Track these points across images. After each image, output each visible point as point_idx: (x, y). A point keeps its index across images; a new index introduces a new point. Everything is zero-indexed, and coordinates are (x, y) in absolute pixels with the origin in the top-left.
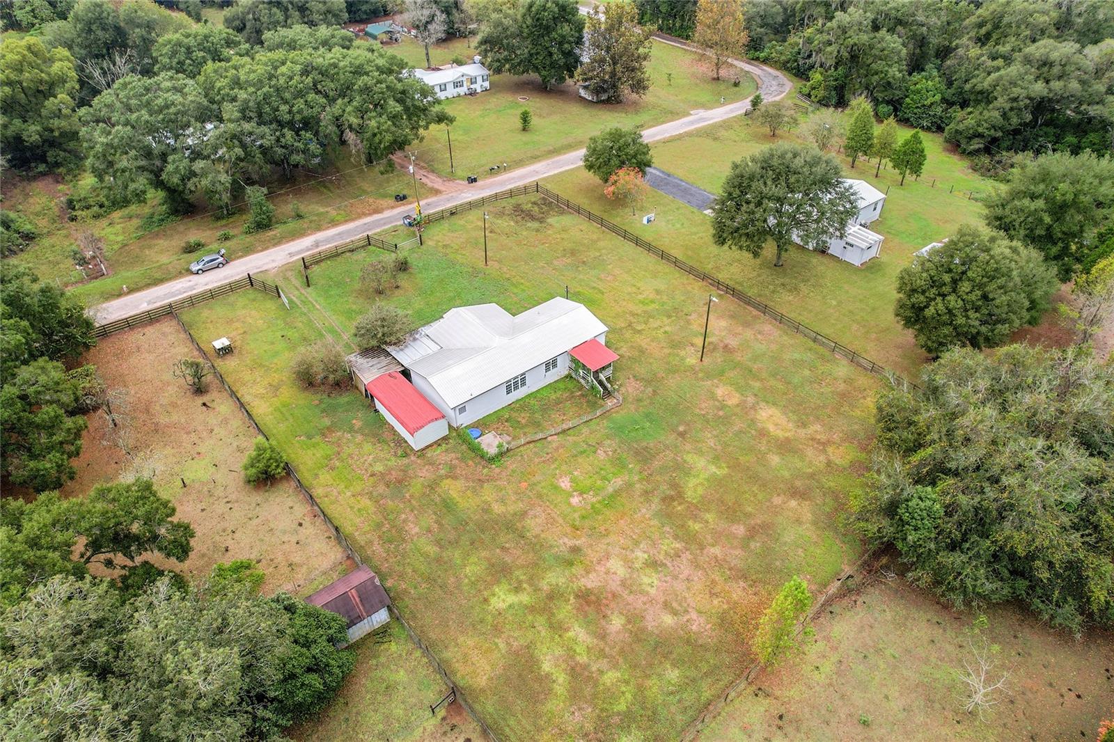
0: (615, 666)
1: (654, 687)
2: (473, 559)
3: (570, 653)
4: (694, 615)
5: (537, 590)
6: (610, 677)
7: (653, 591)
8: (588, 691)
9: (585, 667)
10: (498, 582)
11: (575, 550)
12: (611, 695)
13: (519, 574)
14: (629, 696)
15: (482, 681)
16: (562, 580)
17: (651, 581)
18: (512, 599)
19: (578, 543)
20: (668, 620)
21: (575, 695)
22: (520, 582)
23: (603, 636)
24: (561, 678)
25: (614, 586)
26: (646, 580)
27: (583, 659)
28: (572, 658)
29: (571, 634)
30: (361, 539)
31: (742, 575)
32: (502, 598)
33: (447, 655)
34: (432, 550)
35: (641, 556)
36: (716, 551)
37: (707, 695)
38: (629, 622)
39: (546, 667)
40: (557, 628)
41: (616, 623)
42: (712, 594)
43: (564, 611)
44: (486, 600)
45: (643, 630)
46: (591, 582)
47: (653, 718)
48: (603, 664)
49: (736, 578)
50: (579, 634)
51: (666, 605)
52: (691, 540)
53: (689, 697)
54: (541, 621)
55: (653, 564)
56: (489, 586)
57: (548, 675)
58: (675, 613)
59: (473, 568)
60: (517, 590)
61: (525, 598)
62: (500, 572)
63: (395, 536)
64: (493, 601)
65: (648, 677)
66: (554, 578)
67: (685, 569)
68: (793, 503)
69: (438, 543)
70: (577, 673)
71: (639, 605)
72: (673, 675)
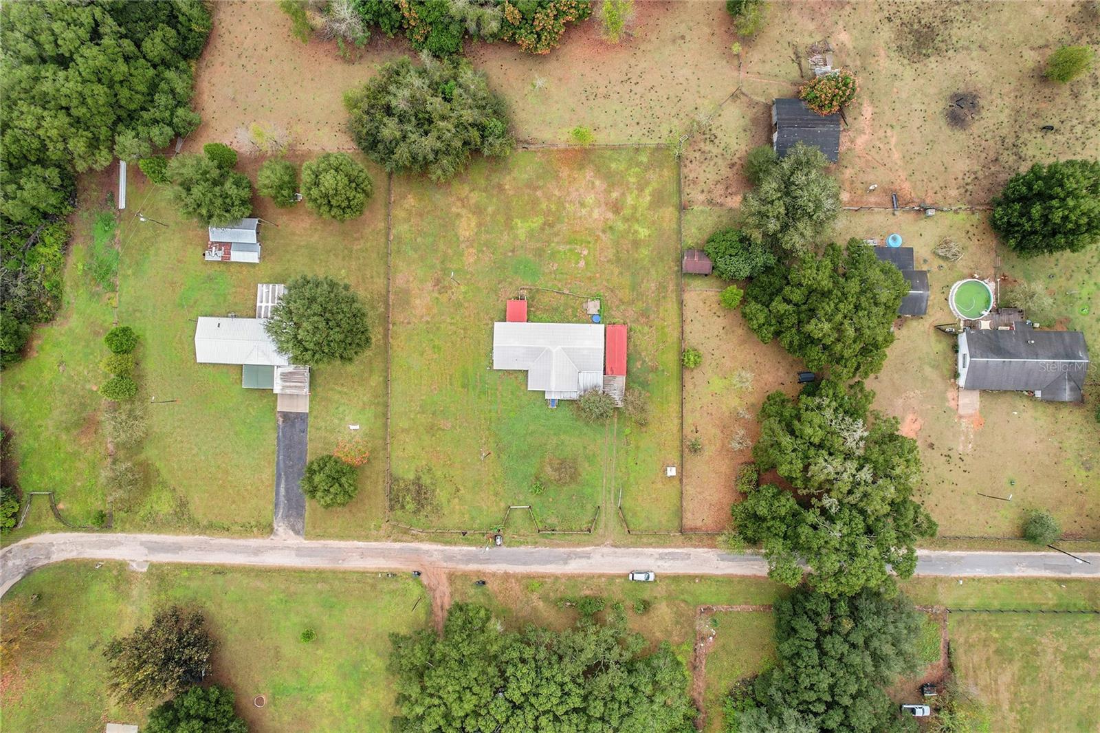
0: (628, 183)
1: (622, 167)
2: (642, 256)
3: (638, 196)
4: (588, 177)
5: (630, 227)
6: (632, 180)
7: (593, 196)
8: (643, 182)
9: (637, 189)
10: (640, 240)
11: (604, 232)
12: (637, 175)
13: (630, 237)
14: (632, 170)
15: (671, 209)
16: (619, 223)
17: (590, 199)
18: (641, 230)
19: (601, 234)
20: (597, 183)
21: (647, 183)
22: (633, 234)
23: (623, 194)
24: (647, 191)
25: (603, 207)
26: (591, 201)
27: (636, 192)
28: (638, 195)
29: (632, 203)
30: (674, 296)
31: (557, 178)
32: (643, 232)
33: (675, 226)
34: (653, 272)
35: (584, 211)
36: (557, 193)
37: (609, 153)
38: (611, 192)
39: (649, 198)
40: (635, 208)
41: (615, 195)
42: (575, 179)
43: (627, 212)
44: (649, 236)
45: (609, 186)
46: (610, 215)
47: (631, 159)
48: (631, 185)
49: (560, 178)
50: (630, 200)
51: (593, 188)
52: (561, 203)
53: (616, 156)
54: (638, 215)
55: (582, 205)
56: (644, 241)
57: (650, 195)
58: (593, 183)
59: (644, 252)
60: (636, 232)
61: (636, 227)
62: (636, 244)
63: (661, 287)
64: (647, 234)
65: (622, 171)
66: (621, 226)
67: (574, 194)
68: (507, 187)
69: (648, 272)
70: (641, 189)
71: (602, 195)
72: (613, 166)
